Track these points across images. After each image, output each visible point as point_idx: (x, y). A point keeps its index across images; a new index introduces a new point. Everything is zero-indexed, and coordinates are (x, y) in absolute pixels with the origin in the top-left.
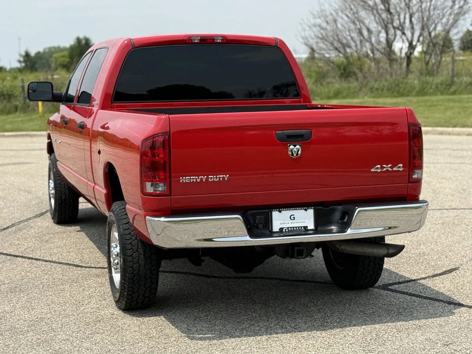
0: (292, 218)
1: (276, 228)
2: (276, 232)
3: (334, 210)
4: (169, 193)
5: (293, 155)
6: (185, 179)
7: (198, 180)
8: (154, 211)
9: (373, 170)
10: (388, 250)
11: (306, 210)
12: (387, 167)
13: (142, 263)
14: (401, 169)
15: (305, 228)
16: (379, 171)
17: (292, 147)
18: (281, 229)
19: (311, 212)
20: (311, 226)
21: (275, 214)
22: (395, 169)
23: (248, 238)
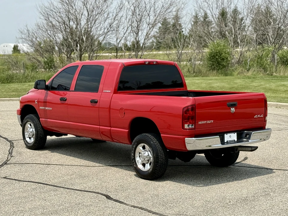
0: (230, 137)
1: (226, 141)
2: (226, 143)
3: (243, 133)
4: (194, 129)
5: (232, 112)
6: (200, 123)
7: (204, 123)
8: (187, 136)
9: (255, 117)
10: (252, 148)
11: (234, 133)
12: (259, 116)
13: (164, 158)
14: (263, 117)
15: (234, 140)
16: (256, 117)
17: (232, 109)
18: (227, 141)
19: (236, 134)
20: (236, 140)
21: (225, 135)
22: (261, 116)
23: (221, 145)
